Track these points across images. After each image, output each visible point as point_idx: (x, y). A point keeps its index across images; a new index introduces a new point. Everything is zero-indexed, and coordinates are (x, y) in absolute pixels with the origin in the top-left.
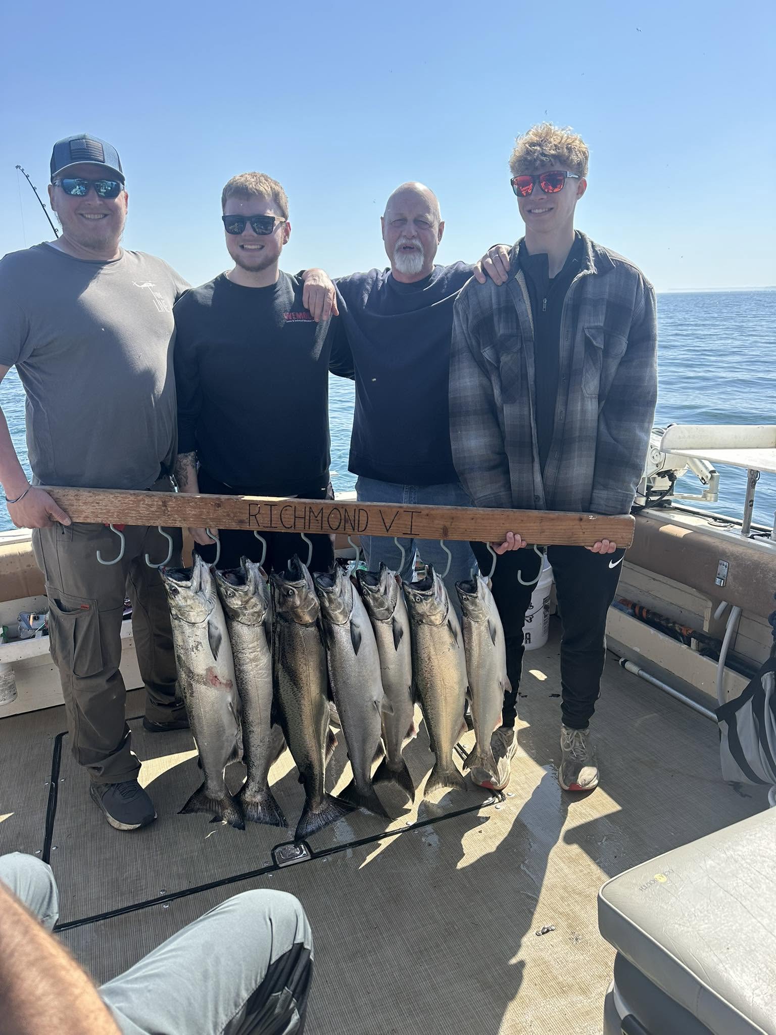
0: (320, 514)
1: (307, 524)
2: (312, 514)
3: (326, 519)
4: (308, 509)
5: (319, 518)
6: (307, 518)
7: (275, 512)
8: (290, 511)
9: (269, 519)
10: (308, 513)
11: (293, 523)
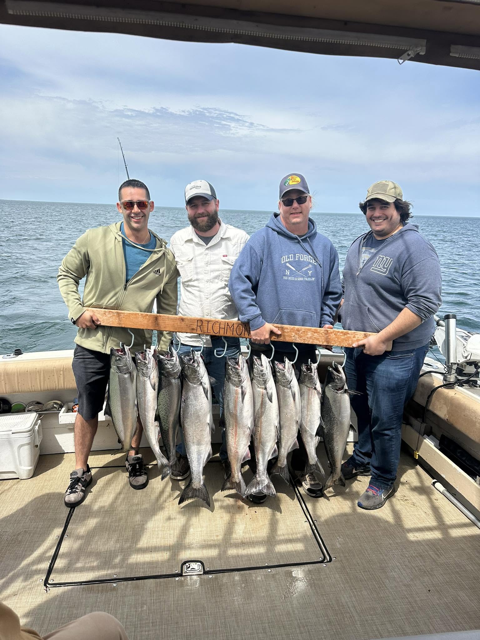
0: (232, 327)
1: (225, 332)
2: (228, 326)
3: (235, 329)
4: (226, 324)
5: (232, 329)
6: (226, 328)
7: (210, 325)
8: (218, 325)
9: (207, 328)
10: (226, 326)
11: (218, 331)
